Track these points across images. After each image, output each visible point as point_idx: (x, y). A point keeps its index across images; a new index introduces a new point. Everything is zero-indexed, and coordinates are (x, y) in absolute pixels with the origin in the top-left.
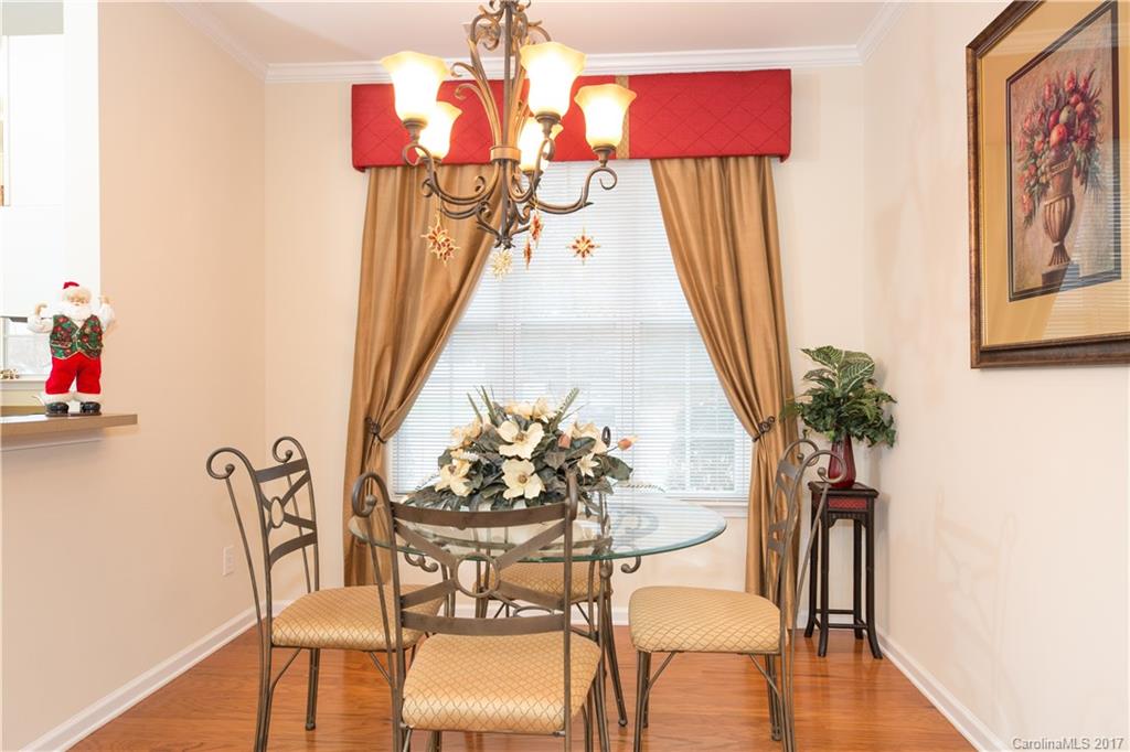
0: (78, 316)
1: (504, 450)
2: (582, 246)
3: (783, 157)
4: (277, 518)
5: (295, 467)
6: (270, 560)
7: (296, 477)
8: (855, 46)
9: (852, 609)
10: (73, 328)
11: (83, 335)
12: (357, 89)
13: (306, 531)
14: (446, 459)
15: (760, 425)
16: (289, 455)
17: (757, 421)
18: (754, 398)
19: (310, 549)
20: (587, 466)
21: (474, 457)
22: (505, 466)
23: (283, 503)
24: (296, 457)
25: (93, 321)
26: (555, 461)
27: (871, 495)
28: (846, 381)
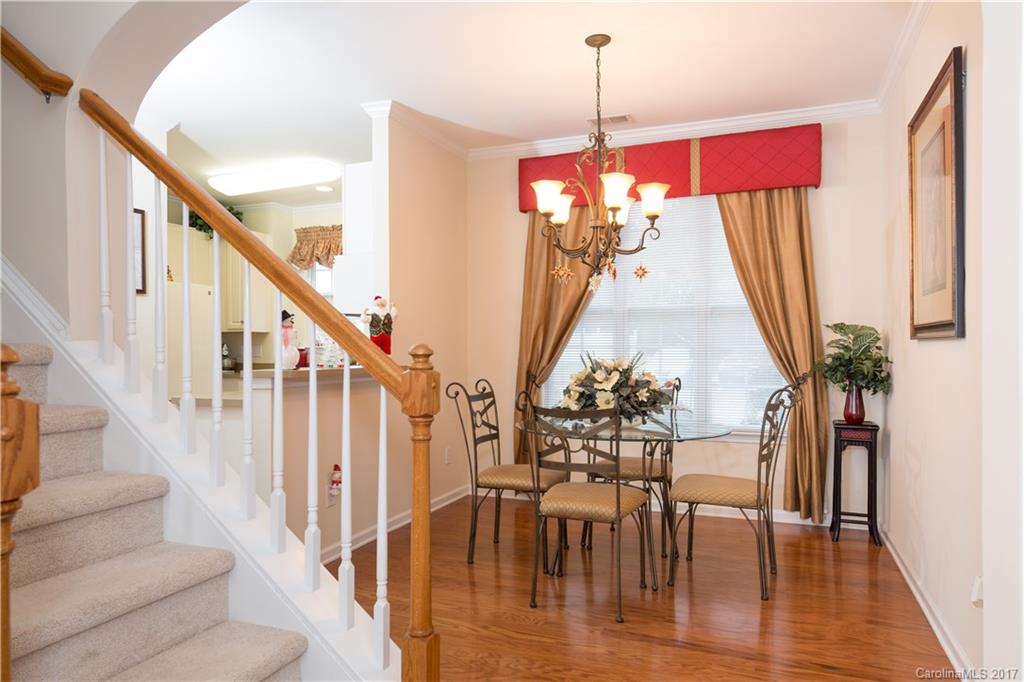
0: (382, 314)
1: (596, 386)
2: (640, 272)
3: (817, 186)
4: (479, 422)
5: (487, 395)
6: (477, 442)
7: (488, 401)
8: (874, 100)
9: (866, 513)
10: (380, 320)
11: (384, 324)
12: (521, 162)
13: (493, 432)
14: (567, 391)
15: (797, 379)
16: (484, 389)
17: (795, 376)
18: (792, 359)
19: (495, 441)
20: (643, 395)
21: (581, 389)
22: (598, 394)
23: (481, 415)
24: (488, 390)
25: (388, 316)
26: (625, 392)
27: (875, 429)
28: (857, 347)
